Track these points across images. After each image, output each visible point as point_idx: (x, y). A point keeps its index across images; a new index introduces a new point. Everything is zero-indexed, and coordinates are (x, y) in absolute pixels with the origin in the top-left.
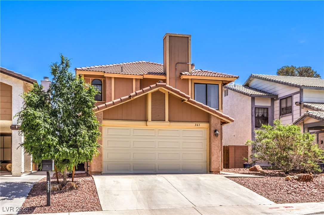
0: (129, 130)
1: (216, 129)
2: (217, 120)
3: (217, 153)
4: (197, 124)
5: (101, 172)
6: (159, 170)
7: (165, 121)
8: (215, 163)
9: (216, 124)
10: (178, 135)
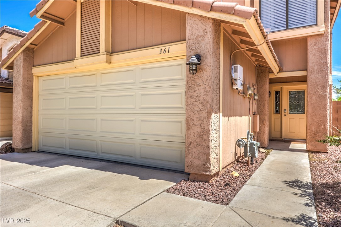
0: (64, 79)
1: (198, 51)
2: (200, 24)
3: (200, 122)
4: (163, 49)
5: (31, 148)
6: (102, 153)
7: (99, 53)
8: (195, 150)
9: (198, 36)
10: (132, 81)
